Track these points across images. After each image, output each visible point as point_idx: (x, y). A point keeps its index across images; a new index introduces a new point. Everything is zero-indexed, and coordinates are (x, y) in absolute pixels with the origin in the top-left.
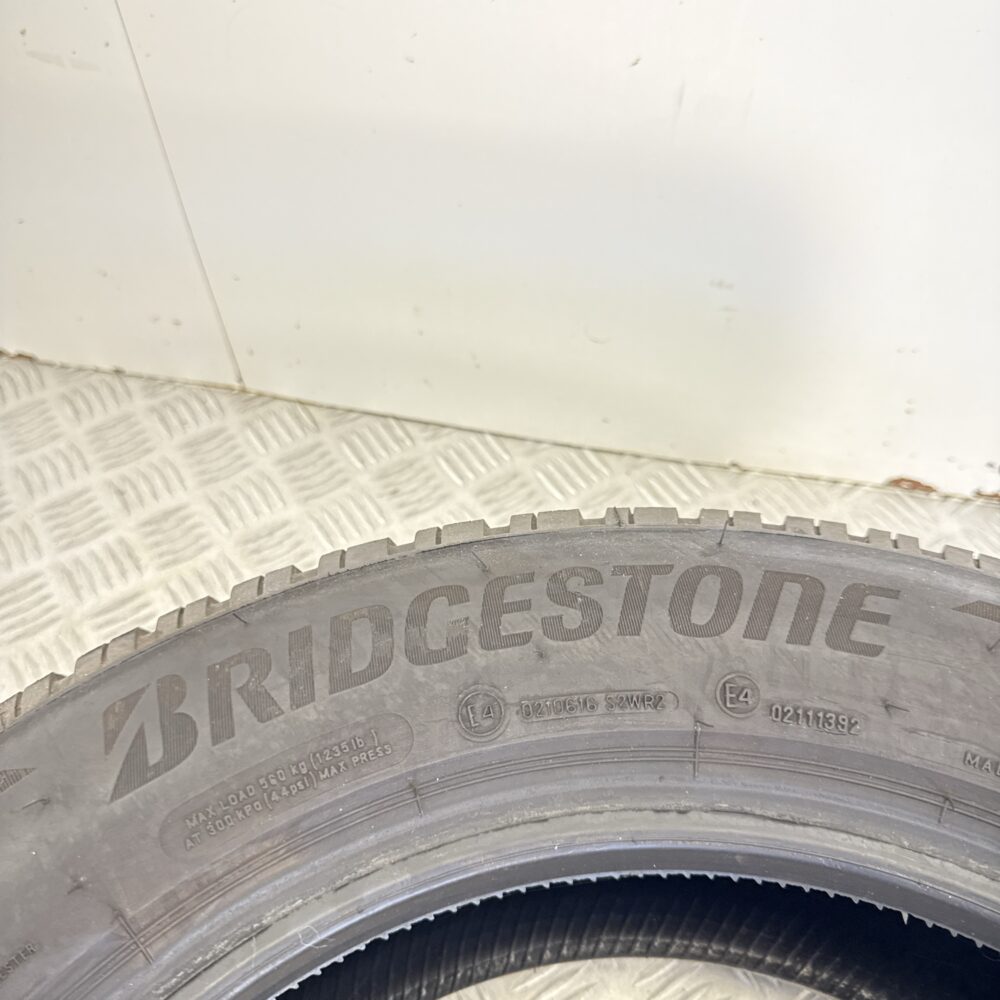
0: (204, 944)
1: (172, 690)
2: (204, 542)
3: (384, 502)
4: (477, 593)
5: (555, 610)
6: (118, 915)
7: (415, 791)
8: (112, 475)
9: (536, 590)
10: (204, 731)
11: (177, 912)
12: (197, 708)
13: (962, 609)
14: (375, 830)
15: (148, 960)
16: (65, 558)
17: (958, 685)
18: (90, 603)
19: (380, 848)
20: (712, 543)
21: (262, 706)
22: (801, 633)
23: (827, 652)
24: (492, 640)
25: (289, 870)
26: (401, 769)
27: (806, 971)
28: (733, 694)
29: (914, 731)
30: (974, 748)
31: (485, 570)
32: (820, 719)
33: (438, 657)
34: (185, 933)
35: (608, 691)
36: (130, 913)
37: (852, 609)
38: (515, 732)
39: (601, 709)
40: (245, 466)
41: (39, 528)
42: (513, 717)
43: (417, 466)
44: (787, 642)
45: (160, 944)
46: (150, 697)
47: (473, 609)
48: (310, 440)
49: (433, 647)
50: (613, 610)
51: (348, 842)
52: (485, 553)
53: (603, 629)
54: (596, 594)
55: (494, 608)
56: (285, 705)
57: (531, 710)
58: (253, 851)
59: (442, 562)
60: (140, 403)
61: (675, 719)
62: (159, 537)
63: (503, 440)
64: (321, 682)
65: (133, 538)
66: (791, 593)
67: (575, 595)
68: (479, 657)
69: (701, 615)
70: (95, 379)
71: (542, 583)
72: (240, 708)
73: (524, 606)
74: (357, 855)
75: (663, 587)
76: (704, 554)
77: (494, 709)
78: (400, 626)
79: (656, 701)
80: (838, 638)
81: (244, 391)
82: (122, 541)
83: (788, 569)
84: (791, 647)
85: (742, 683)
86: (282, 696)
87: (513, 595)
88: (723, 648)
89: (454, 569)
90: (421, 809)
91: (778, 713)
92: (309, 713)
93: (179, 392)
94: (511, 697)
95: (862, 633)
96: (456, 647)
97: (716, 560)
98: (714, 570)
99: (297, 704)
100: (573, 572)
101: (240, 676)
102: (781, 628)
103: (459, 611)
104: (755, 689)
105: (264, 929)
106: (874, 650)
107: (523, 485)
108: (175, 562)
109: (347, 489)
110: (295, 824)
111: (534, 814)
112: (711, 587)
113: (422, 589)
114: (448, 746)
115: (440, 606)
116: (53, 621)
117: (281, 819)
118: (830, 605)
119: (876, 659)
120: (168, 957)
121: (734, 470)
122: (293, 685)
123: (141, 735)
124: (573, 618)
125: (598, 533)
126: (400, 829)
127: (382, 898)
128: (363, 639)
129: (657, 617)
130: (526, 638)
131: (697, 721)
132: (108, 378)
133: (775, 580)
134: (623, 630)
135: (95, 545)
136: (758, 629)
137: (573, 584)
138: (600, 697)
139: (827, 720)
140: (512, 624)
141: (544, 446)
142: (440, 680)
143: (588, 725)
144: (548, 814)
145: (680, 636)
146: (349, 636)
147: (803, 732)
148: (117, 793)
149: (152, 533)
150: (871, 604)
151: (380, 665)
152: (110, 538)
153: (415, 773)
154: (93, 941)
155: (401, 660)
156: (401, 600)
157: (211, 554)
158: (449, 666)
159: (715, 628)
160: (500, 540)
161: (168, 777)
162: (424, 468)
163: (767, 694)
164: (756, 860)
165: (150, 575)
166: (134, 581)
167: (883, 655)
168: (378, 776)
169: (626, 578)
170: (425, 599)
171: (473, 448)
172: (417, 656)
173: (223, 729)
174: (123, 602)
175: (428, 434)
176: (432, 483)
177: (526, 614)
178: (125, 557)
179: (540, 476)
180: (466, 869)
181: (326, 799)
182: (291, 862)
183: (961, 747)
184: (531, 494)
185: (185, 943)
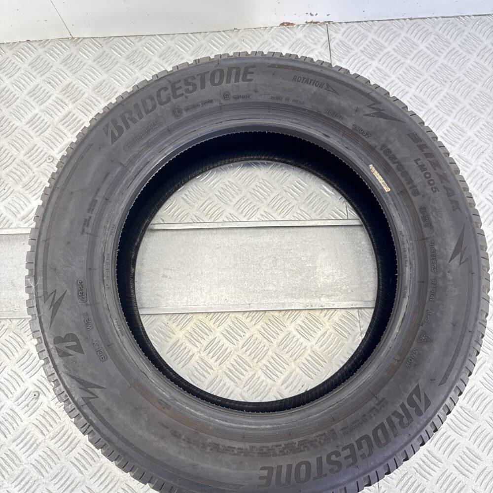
0: (138, 167)
1: (114, 122)
2: (82, 92)
3: (131, 66)
4: (169, 87)
5: (187, 87)
6: (121, 164)
7: (168, 130)
8: (44, 77)
9: (182, 84)
10: (124, 128)
11: (132, 162)
12: (121, 123)
13: (269, 66)
14: (164, 139)
15: (130, 172)
16: (42, 107)
17: (268, 83)
18: (57, 119)
19: (166, 143)
20: (217, 63)
21: (134, 121)
22: (237, 80)
23: (243, 83)
24: (175, 97)
25: (150, 150)
26: (164, 127)
27: (263, 158)
28: (226, 96)
29: (261, 95)
30: (272, 96)
31: (170, 81)
32: (243, 97)
33: (166, 103)
34: (134, 166)
35: (201, 102)
36: (124, 163)
37: (246, 72)
38: (185, 115)
39: (201, 106)
40: (84, 65)
41: (30, 100)
42: (184, 112)
43: (138, 52)
44: (235, 82)
45: (131, 168)
46: (111, 124)
47: (170, 91)
48: (101, 51)
49: (164, 101)
50: (199, 84)
51: (159, 143)
52: (169, 78)
53: (197, 89)
54: (194, 81)
55: (174, 90)
56: (138, 119)
57: (187, 109)
58: (142, 148)
59: (160, 82)
60: (41, 51)
61: (216, 104)
62: (68, 94)
63: (162, 36)
64: (144, 113)
65: (60, 96)
66: (234, 71)
67: (190, 83)
68: (174, 101)
69: (217, 81)
70: (21, 45)
71: (182, 82)
72: (129, 122)
73: (180, 88)
74: (161, 145)
75: (208, 76)
76: (215, 67)
77: (180, 111)
78: (155, 98)
79: (211, 101)
80: (244, 79)
81: (73, 38)
82: (57, 98)
83: (233, 66)
84: (236, 83)
85: (227, 93)
86: (137, 118)
87: (177, 86)
88: (222, 87)
89: (164, 83)
90: (171, 134)
91: (235, 98)
92: (143, 120)
93: (51, 44)
94: (182, 108)
95: (249, 77)
96: (169, 100)
97: (218, 68)
98: (218, 70)
99: (140, 119)
100: (189, 78)
101: (127, 116)
102: (233, 80)
103: (167, 92)
104: (229, 94)
105: (148, 162)
106: (251, 80)
107: (173, 50)
108: (76, 101)
109: (119, 65)
110: (147, 142)
111: (193, 130)
112: (218, 74)
113: (158, 89)
114: (173, 121)
115: (162, 92)
116: (49, 126)
117: (145, 141)
118: (242, 72)
119: (252, 82)
120: (133, 171)
121: (235, 30)
122: (138, 115)
123: (112, 131)
124: (191, 88)
125: (192, 67)
126: (168, 139)
127: (169, 151)
128: (149, 103)
129: (208, 84)
130: (182, 95)
131: (220, 104)
132: (25, 44)
133: (230, 69)
134: (202, 88)
135: (50, 101)
136: (228, 81)
137: (190, 80)
138: (200, 103)
139: (244, 97)
140: (179, 92)
141: (176, 35)
142: (167, 107)
143: (199, 110)
144: (196, 129)
145: (214, 87)
146: (146, 103)
147: (240, 100)
148: (112, 143)
149: (65, 93)
150: (250, 70)
151: (154, 107)
152: (53, 98)
153: (168, 127)
154: (119, 169)
155: (158, 105)
156: (154, 92)
157: (86, 96)
158: (168, 104)
159: (220, 83)
160: (171, 74)
161: (120, 138)
162: (140, 52)
163: (232, 94)
164: (237, 128)
165: (71, 106)
166: (67, 109)
167: (253, 81)
168: (161, 129)
169: (200, 76)
170: (159, 91)
171: (153, 41)
172: (161, 103)
173: (128, 127)
174: (67, 116)
175: (138, 40)
176: (144, 56)
177: (181, 90)
178: (60, 103)
179: (177, 46)
180: (183, 143)
181: (152, 136)
182: (149, 149)
183: (270, 96)
184: (176, 53)
185: (135, 168)
